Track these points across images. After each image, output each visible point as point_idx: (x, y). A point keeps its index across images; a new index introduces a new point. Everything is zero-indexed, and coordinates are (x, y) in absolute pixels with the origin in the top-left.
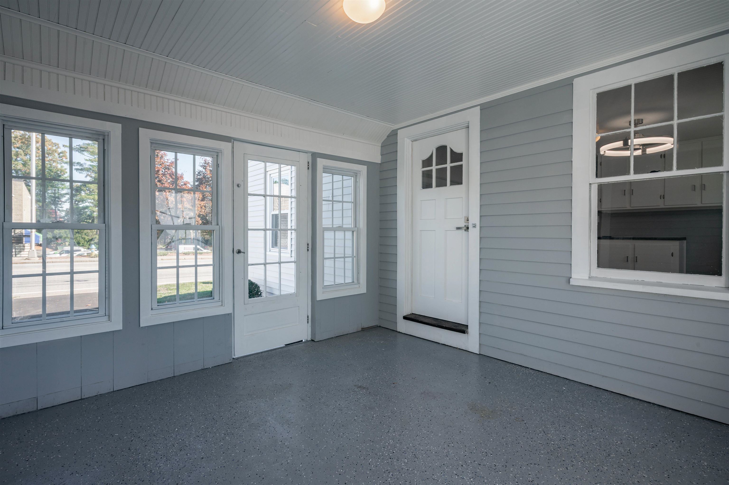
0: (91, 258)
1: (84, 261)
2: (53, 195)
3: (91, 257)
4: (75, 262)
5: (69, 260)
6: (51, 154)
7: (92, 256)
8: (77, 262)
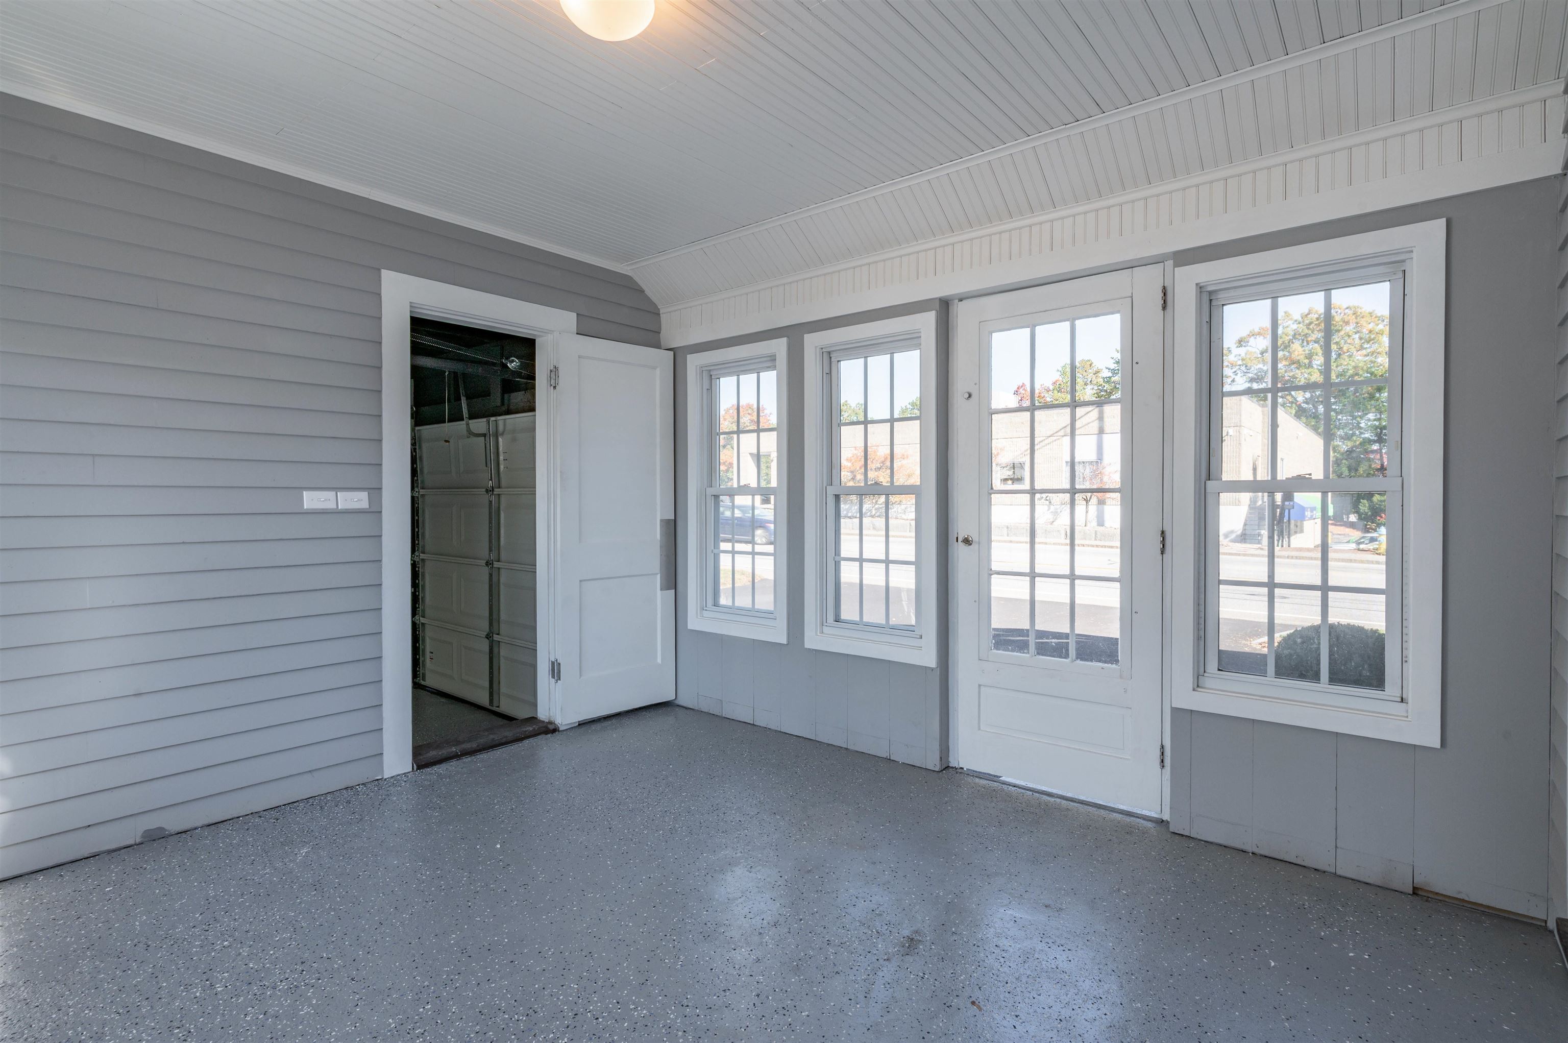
0: (1376, 556)
1: (1355, 561)
2: (1377, 423)
3: (1377, 554)
4: (1331, 561)
5: (1319, 555)
6: (1373, 339)
7: (1379, 551)
8: (1343, 561)
